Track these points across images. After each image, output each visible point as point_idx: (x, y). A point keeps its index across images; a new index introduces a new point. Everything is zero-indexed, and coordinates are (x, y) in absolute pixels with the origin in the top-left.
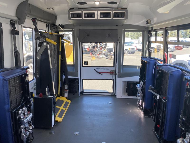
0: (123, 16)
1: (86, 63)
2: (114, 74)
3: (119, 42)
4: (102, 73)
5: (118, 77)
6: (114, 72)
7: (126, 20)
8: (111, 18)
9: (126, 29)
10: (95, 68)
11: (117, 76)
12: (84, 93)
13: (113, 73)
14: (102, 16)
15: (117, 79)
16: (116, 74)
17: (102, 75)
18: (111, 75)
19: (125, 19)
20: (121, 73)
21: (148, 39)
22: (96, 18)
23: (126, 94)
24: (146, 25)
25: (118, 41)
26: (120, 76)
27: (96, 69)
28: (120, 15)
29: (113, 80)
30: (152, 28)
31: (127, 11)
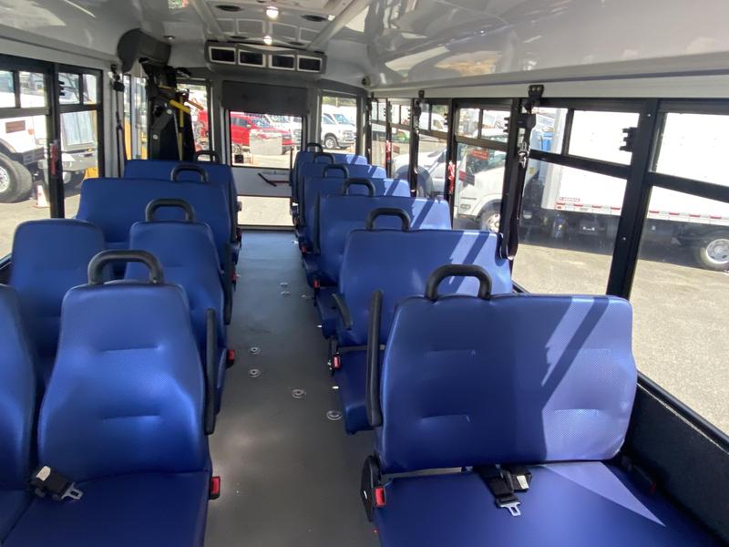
1: (239, 159)
3: (311, 117)
4: (275, 183)
7: (323, 74)
8: (294, 69)
9: (324, 90)
14: (276, 63)
17: (275, 186)
19: (320, 73)
21: (366, 115)
22: (264, 65)
24: (362, 86)
25: (309, 114)
27: (264, 173)
30: (373, 94)
31: (325, 58)
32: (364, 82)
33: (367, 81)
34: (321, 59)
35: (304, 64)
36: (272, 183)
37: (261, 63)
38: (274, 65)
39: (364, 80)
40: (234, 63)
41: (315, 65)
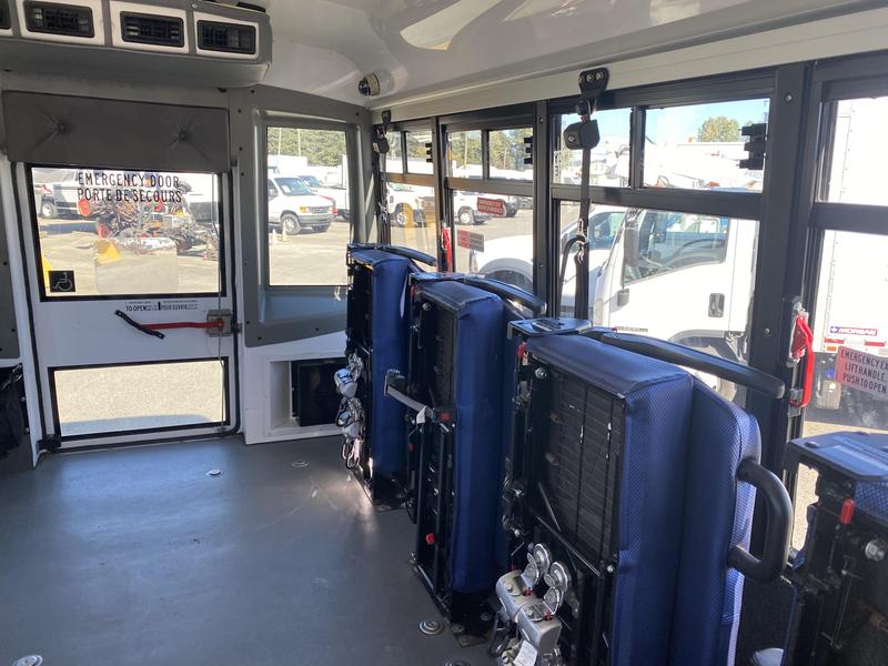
0: (247, 46)
1: (63, 280)
2: (227, 327)
3: (242, 174)
4: (159, 331)
5: (248, 346)
6: (227, 320)
7: (264, 67)
8: (185, 49)
9: (270, 113)
10: (122, 305)
11: (241, 338)
12: (65, 445)
13: (221, 324)
14: (132, 33)
15: (245, 352)
16: (235, 330)
17: (163, 337)
18: (211, 335)
19: (257, 61)
20: (262, 320)
21: (373, 164)
22: (99, 38)
23: (292, 418)
24: (360, 100)
25: (236, 165)
26: (257, 340)
27: (129, 308)
28: (234, 39)
29: (225, 359)
30: (388, 113)
31: (265, 22)
32: (365, 89)
33: (372, 85)
34: (256, 25)
35: (213, 36)
36: (151, 330)
37: (91, 35)
38: (126, 38)
39: (364, 81)
40: (9, 32)
41: (243, 39)
